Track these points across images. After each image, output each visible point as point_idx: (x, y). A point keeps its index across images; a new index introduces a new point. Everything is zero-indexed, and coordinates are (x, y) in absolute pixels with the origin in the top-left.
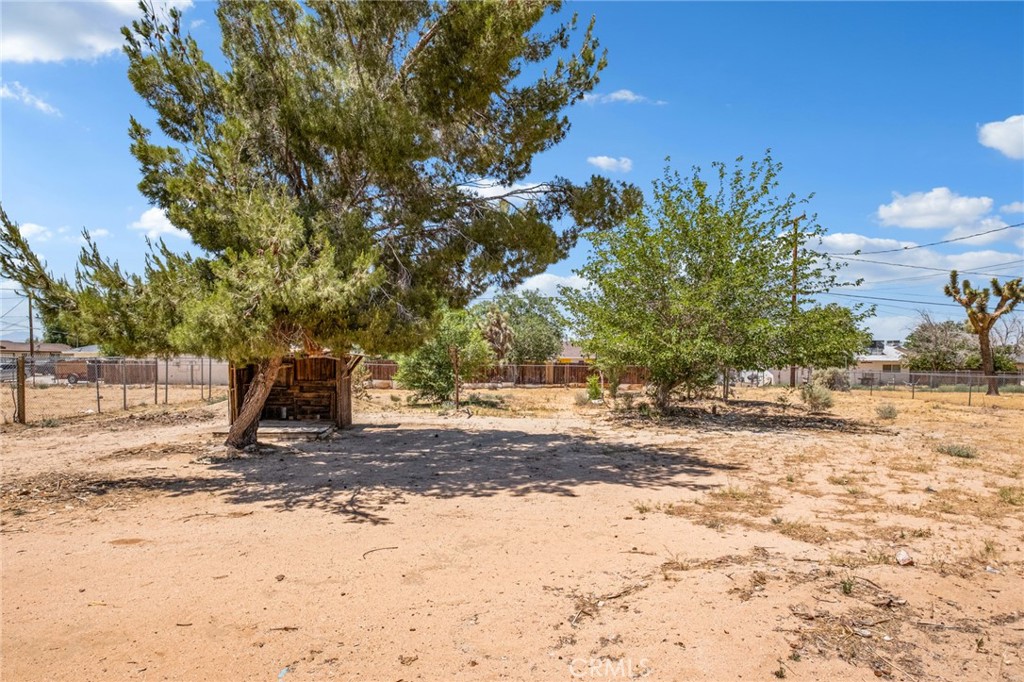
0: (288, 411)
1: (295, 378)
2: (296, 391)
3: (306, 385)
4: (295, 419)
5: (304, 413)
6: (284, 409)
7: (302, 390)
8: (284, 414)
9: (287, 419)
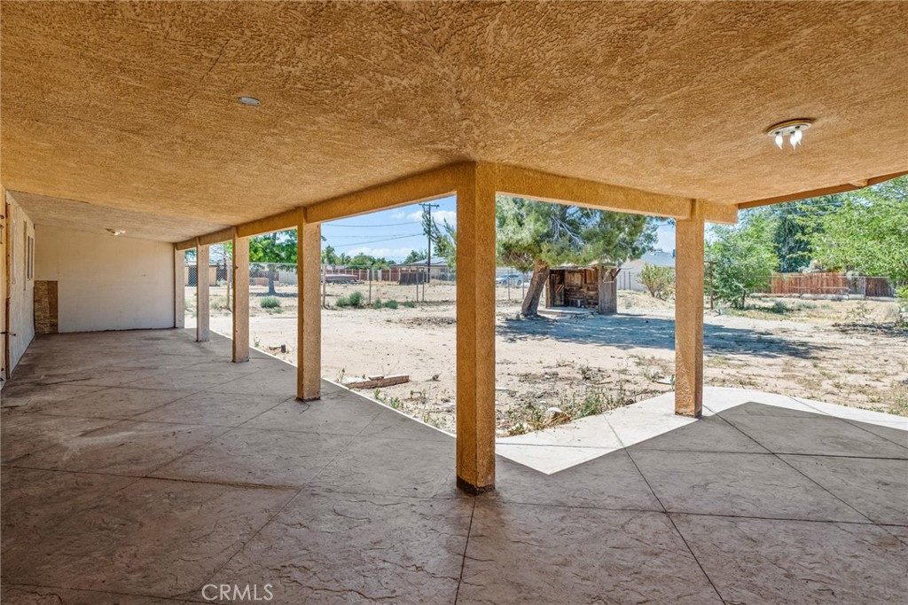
0: (581, 302)
1: (585, 282)
2: (585, 290)
3: (590, 286)
4: (585, 307)
5: (589, 304)
6: (579, 301)
7: (588, 289)
8: (579, 305)
9: (581, 307)
